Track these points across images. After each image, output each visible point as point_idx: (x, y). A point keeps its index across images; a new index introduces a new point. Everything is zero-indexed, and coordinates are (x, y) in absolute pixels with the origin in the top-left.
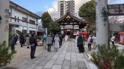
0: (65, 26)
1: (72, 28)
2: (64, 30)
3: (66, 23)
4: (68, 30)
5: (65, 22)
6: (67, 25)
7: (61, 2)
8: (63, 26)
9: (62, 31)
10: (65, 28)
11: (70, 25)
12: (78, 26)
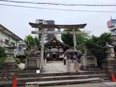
0: (51, 49)
1: (57, 51)
2: (50, 53)
3: (52, 47)
4: (53, 53)
6: (52, 48)
7: (40, 20)
8: (49, 49)
9: (48, 54)
10: (51, 51)
11: (56, 48)
12: (63, 49)
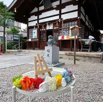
3: (43, 8)
4: (48, 28)
5: (42, 5)
